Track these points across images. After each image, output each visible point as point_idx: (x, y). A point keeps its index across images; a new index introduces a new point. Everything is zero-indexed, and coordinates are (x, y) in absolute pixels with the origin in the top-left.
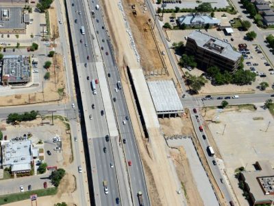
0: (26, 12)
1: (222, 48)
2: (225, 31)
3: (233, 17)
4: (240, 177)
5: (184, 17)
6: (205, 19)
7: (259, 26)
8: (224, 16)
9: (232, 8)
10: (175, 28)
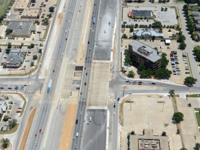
0: (36, 24)
2: (165, 41)
5: (138, 31)
6: (153, 32)
7: (193, 39)
8: (170, 31)
9: (178, 26)
10: (130, 38)
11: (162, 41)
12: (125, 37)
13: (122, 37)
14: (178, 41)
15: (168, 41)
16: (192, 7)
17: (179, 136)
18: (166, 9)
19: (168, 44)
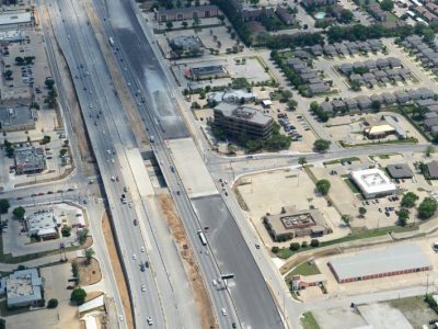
2: (262, 103)
3: (272, 90)
4: (265, 222)
5: (214, 95)
6: (240, 94)
7: (304, 95)
8: (263, 90)
9: (274, 81)
10: (205, 107)
11: (257, 104)
12: (196, 106)
13: (192, 107)
14: (282, 101)
15: (266, 102)
16: (283, 53)
17: (332, 208)
18: (244, 60)
19: (268, 106)
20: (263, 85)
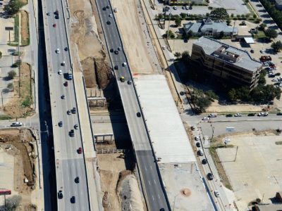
1: (237, 56)
3: (254, 26)
5: (191, 24)
6: (219, 27)
8: (243, 24)
9: (255, 16)
20: (243, 18)
